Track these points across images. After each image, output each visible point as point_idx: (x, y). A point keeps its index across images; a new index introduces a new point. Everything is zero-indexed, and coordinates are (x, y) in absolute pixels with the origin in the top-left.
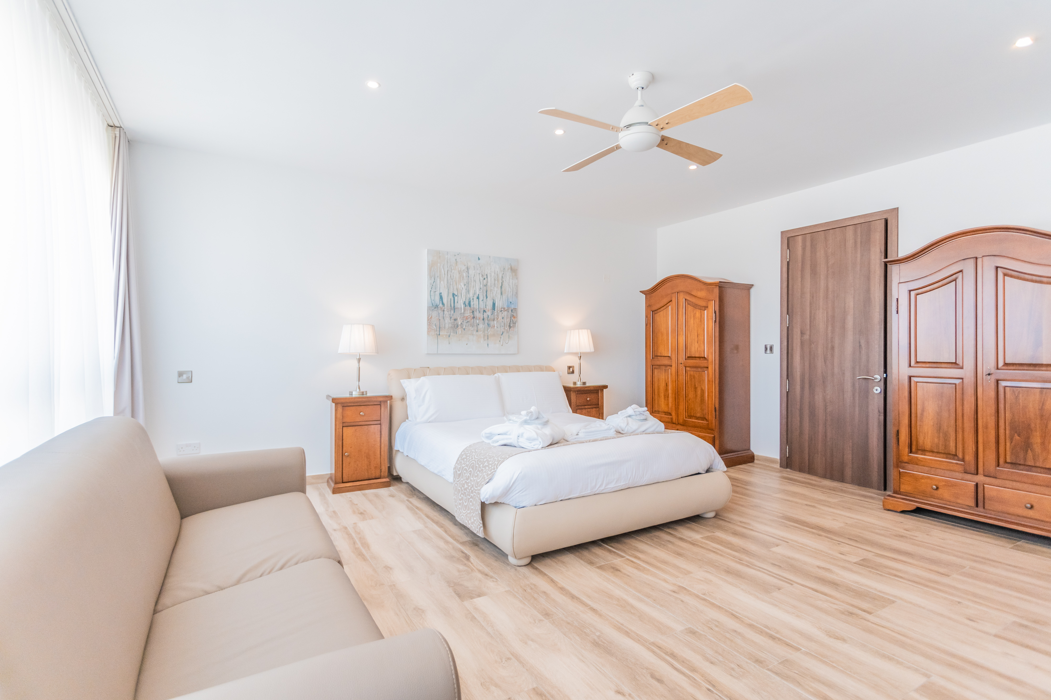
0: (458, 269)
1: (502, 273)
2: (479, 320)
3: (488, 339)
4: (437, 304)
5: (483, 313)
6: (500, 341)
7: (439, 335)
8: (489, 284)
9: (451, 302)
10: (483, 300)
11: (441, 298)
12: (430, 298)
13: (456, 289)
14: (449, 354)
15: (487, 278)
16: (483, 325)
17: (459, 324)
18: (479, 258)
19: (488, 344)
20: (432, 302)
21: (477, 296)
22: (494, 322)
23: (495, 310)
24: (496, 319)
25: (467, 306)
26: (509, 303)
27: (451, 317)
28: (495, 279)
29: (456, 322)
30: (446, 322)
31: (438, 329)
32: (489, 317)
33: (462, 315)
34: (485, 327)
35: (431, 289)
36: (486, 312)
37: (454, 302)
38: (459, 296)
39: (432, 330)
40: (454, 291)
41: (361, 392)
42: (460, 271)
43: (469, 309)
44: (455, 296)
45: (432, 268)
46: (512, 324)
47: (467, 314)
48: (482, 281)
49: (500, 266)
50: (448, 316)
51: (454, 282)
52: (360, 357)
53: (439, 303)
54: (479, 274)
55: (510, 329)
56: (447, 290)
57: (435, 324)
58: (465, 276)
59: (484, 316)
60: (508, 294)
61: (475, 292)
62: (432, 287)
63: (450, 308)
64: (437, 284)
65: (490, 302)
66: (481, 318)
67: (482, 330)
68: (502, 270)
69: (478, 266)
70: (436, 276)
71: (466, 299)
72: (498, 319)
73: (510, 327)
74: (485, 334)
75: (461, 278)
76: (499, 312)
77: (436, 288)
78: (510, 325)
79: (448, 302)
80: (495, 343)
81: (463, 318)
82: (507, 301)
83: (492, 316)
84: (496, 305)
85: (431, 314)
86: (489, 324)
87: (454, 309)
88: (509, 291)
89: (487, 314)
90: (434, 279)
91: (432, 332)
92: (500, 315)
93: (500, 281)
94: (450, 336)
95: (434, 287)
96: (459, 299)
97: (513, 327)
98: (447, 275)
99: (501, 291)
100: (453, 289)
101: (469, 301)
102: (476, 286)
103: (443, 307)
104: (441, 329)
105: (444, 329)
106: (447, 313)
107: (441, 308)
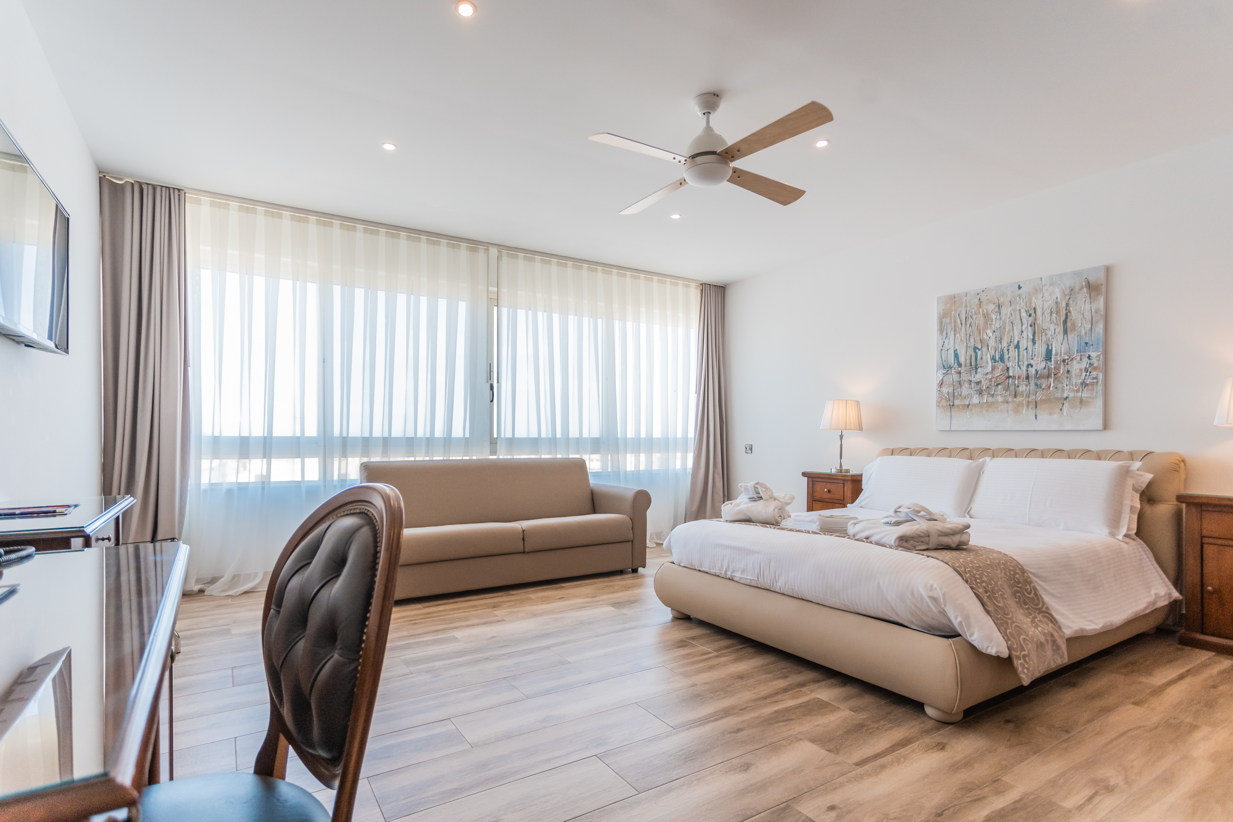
0: (983, 311)
1: (1067, 298)
2: (1018, 380)
3: (1036, 407)
4: (950, 366)
5: (1028, 367)
6: (1061, 410)
7: (953, 406)
8: (1038, 322)
9: (971, 359)
10: (1026, 349)
11: (956, 356)
12: (941, 359)
13: (979, 340)
14: (968, 431)
15: (1035, 312)
16: (1026, 385)
17: (984, 388)
18: (1019, 286)
19: (1036, 416)
20: (942, 364)
21: (1016, 343)
22: (1050, 379)
23: (1051, 361)
24: (1053, 375)
25: (998, 362)
26: (1083, 344)
27: (971, 380)
28: (1052, 310)
29: (979, 387)
30: (963, 387)
31: (951, 399)
32: (1039, 372)
33: (990, 376)
34: (1031, 389)
35: (943, 347)
36: (1032, 366)
37: (976, 359)
38: (985, 349)
39: (943, 400)
40: (976, 344)
41: (841, 470)
42: (987, 314)
43: (1000, 366)
44: (977, 351)
45: (944, 320)
46: (1089, 380)
47: (997, 373)
48: (1025, 320)
49: (1063, 287)
50: (966, 380)
51: (976, 332)
52: (843, 434)
53: (953, 363)
54: (1020, 310)
55: (1086, 388)
56: (965, 344)
57: (947, 391)
58: (994, 318)
59: (1029, 372)
60: (1079, 330)
61: (1011, 339)
62: (943, 345)
63: (970, 368)
64: (951, 339)
65: (1041, 349)
66: (1022, 376)
67: (1025, 394)
68: (1066, 293)
69: (1018, 298)
70: (949, 329)
71: (996, 352)
72: (1056, 374)
73: (1085, 384)
74: (1029, 400)
75: (988, 324)
76: (1059, 362)
77: (950, 344)
78: (1084, 382)
79: (966, 360)
80: (1050, 414)
81: (991, 380)
82: (1078, 344)
83: (1046, 371)
84: (1054, 352)
85: (942, 379)
86: (1038, 383)
87: (976, 369)
88: (1083, 326)
89: (1035, 369)
90: (947, 334)
91: (944, 403)
92: (1062, 367)
93: (1062, 313)
94: (969, 407)
95: (946, 343)
96: (984, 353)
97: (1091, 384)
98: (966, 324)
99: (1065, 328)
100: (975, 341)
101: (1001, 354)
102: (1013, 330)
103: (960, 369)
104: (955, 397)
105: (960, 397)
106: (966, 375)
107: (955, 371)
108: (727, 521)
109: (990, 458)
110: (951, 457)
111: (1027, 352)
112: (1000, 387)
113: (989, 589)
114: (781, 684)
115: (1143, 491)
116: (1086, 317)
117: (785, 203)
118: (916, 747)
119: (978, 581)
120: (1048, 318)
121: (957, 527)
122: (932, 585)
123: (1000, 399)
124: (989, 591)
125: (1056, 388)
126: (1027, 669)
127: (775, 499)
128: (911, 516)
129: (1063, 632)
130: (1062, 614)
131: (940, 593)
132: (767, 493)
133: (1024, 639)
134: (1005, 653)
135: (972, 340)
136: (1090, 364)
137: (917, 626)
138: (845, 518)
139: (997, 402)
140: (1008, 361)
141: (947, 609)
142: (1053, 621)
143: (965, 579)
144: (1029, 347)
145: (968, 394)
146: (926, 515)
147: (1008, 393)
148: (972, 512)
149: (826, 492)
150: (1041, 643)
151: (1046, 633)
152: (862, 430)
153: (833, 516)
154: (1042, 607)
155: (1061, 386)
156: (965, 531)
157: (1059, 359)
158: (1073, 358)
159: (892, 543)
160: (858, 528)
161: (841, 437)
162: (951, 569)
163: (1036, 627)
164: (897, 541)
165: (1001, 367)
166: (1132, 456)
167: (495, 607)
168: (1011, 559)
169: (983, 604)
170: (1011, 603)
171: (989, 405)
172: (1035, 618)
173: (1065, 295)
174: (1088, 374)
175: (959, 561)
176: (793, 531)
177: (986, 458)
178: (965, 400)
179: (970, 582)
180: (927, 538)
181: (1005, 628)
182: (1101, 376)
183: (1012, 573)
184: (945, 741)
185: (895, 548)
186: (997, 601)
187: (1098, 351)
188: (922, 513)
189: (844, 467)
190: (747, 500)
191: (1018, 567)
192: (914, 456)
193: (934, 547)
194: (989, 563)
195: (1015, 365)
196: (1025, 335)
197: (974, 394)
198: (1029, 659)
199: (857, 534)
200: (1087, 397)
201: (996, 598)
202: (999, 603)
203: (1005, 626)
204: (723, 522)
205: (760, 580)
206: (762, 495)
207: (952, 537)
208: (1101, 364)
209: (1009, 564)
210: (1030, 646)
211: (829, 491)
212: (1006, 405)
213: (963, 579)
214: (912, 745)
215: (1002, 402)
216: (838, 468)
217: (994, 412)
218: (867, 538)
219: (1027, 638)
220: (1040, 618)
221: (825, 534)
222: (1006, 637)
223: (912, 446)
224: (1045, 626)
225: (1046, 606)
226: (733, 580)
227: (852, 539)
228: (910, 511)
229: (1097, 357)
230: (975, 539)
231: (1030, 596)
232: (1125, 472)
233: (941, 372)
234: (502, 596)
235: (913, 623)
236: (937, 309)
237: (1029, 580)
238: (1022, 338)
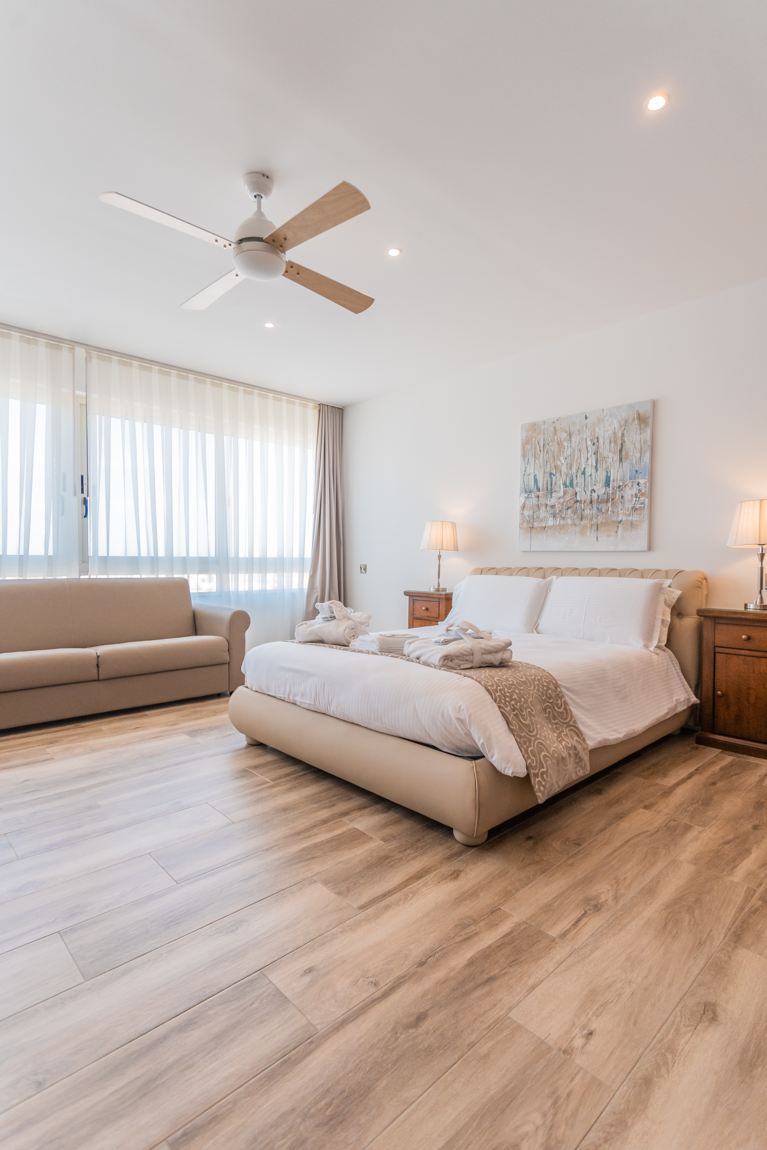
0: (557, 439)
1: (623, 428)
2: (584, 504)
3: (597, 529)
4: (531, 490)
5: (591, 492)
6: (616, 532)
7: (533, 528)
8: (600, 450)
9: (547, 484)
10: (591, 475)
11: (536, 481)
12: (523, 484)
13: (554, 466)
14: (544, 551)
15: (598, 441)
16: (590, 509)
17: (558, 511)
18: (586, 416)
19: (597, 538)
20: (525, 488)
21: (583, 469)
22: (608, 504)
23: (609, 487)
24: (611, 500)
25: (569, 487)
26: (634, 472)
27: (547, 503)
28: (611, 440)
29: (553, 510)
30: (541, 511)
31: (531, 521)
32: (600, 497)
33: (562, 500)
34: (594, 513)
35: (525, 472)
36: (595, 492)
37: (551, 484)
38: (558, 475)
39: (525, 523)
40: (551, 470)
41: (439, 589)
42: (560, 441)
43: (570, 490)
44: (552, 476)
45: (526, 446)
46: (638, 505)
47: (568, 497)
48: (590, 448)
49: (620, 419)
50: (543, 503)
51: (552, 458)
52: (441, 554)
53: (533, 488)
54: (586, 439)
55: (635, 512)
56: (543, 469)
57: (528, 514)
58: (566, 446)
59: (592, 497)
60: (631, 459)
61: (579, 466)
62: (525, 470)
63: (547, 493)
64: (532, 464)
65: (601, 476)
66: (587, 501)
67: (589, 517)
68: (622, 424)
69: (585, 427)
70: (530, 455)
71: (567, 477)
72: (613, 499)
73: (635, 509)
74: (593, 523)
75: (561, 451)
76: (615, 488)
77: (531, 470)
78: (634, 506)
79: (543, 485)
80: (608, 536)
81: (562, 504)
82: (630, 471)
83: (605, 496)
84: (612, 479)
85: (524, 502)
86: (600, 507)
87: (552, 493)
88: (634, 454)
89: (597, 495)
90: (529, 459)
91: (525, 525)
92: (618, 493)
93: (619, 442)
94: (546, 529)
95: (528, 469)
96: (558, 479)
97: (639, 509)
98: (544, 450)
99: (621, 457)
100: (550, 467)
101: (571, 480)
102: (581, 457)
103: (538, 493)
104: (534, 520)
105: (538, 520)
106: (543, 499)
107: (535, 495)
108: (301, 642)
109: (556, 577)
110: (528, 576)
111: (591, 478)
112: (570, 510)
113: (518, 707)
114: (325, 814)
115: (674, 606)
116: (637, 447)
117: (357, 311)
118: (431, 877)
119: (508, 699)
120: (608, 447)
121: (500, 645)
122: (460, 707)
123: (569, 522)
124: (517, 709)
125: (613, 512)
126: (544, 786)
127: (349, 619)
128: (460, 634)
129: (587, 744)
130: (588, 726)
131: (467, 714)
132: (341, 613)
133: (545, 756)
134: (522, 772)
135: (548, 466)
136: (639, 490)
137: (448, 748)
138: (406, 637)
139: (567, 524)
140: (576, 486)
141: (471, 731)
142: (579, 733)
143: (494, 698)
144: (593, 474)
145: (545, 517)
146: (474, 633)
147: (576, 516)
148: (539, 628)
149: (424, 610)
150: (563, 757)
151: (569, 747)
152: (458, 551)
153: (395, 635)
154: (570, 721)
155: (617, 511)
156: (508, 648)
157: (616, 486)
158: (626, 485)
159: (437, 662)
160: (412, 647)
161: (439, 557)
162: (483, 688)
163: (560, 742)
164: (441, 661)
165: (571, 492)
166: (667, 574)
167: (52, 743)
168: (548, 674)
169: (508, 723)
170: (539, 719)
171: (561, 528)
172: (561, 733)
173: (621, 426)
174: (637, 499)
175: (494, 679)
176: (355, 651)
177: (553, 576)
178: (542, 522)
179: (499, 701)
180: (471, 657)
181: (527, 746)
182: (647, 501)
183: (545, 688)
184: (461, 869)
185: (438, 668)
186: (523, 719)
187: (644, 478)
188: (470, 631)
189: (442, 587)
190: (321, 620)
191: (552, 682)
192: (499, 575)
193: (477, 665)
194: (523, 680)
195: (582, 490)
196: (590, 461)
197: (550, 517)
198: (547, 776)
199: (411, 653)
200: (636, 521)
201: (523, 716)
202: (525, 721)
203: (528, 744)
204: (297, 643)
205: (316, 704)
206: (335, 614)
207: (495, 654)
208: (647, 490)
209: (544, 679)
210: (550, 762)
211: (427, 609)
212: (574, 528)
213: (493, 699)
214: (426, 877)
215: (571, 525)
216: (436, 587)
217: (565, 534)
218: (418, 658)
219: (548, 754)
220: (566, 732)
221: (382, 655)
222: (526, 756)
223: (498, 566)
224: (569, 740)
225: (573, 719)
226: (296, 704)
227: (404, 659)
228: (458, 630)
229: (644, 484)
230: (518, 655)
231: (560, 711)
232: (659, 589)
233: (523, 496)
234: (69, 729)
235: (444, 746)
236: (521, 436)
237: (560, 695)
238: (587, 465)
